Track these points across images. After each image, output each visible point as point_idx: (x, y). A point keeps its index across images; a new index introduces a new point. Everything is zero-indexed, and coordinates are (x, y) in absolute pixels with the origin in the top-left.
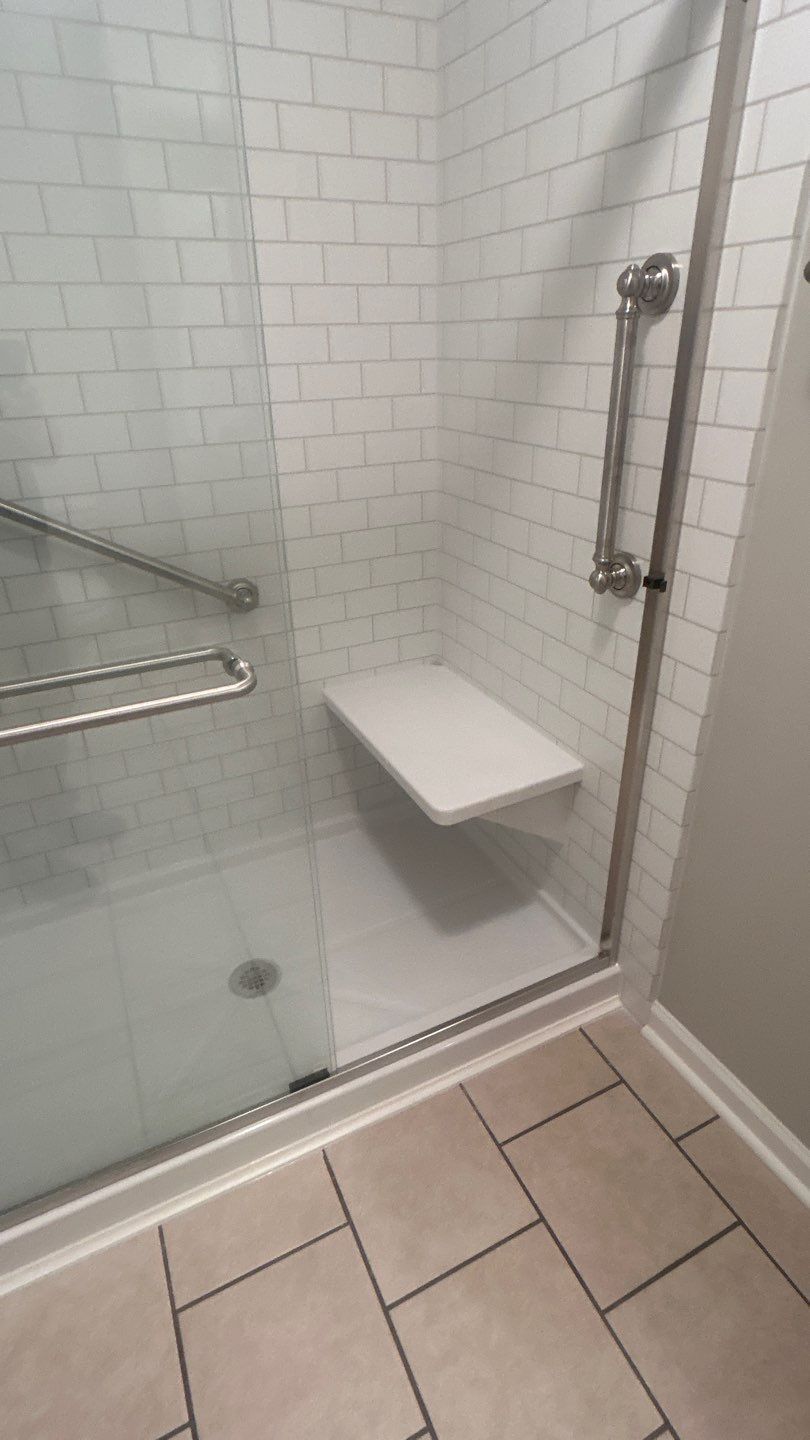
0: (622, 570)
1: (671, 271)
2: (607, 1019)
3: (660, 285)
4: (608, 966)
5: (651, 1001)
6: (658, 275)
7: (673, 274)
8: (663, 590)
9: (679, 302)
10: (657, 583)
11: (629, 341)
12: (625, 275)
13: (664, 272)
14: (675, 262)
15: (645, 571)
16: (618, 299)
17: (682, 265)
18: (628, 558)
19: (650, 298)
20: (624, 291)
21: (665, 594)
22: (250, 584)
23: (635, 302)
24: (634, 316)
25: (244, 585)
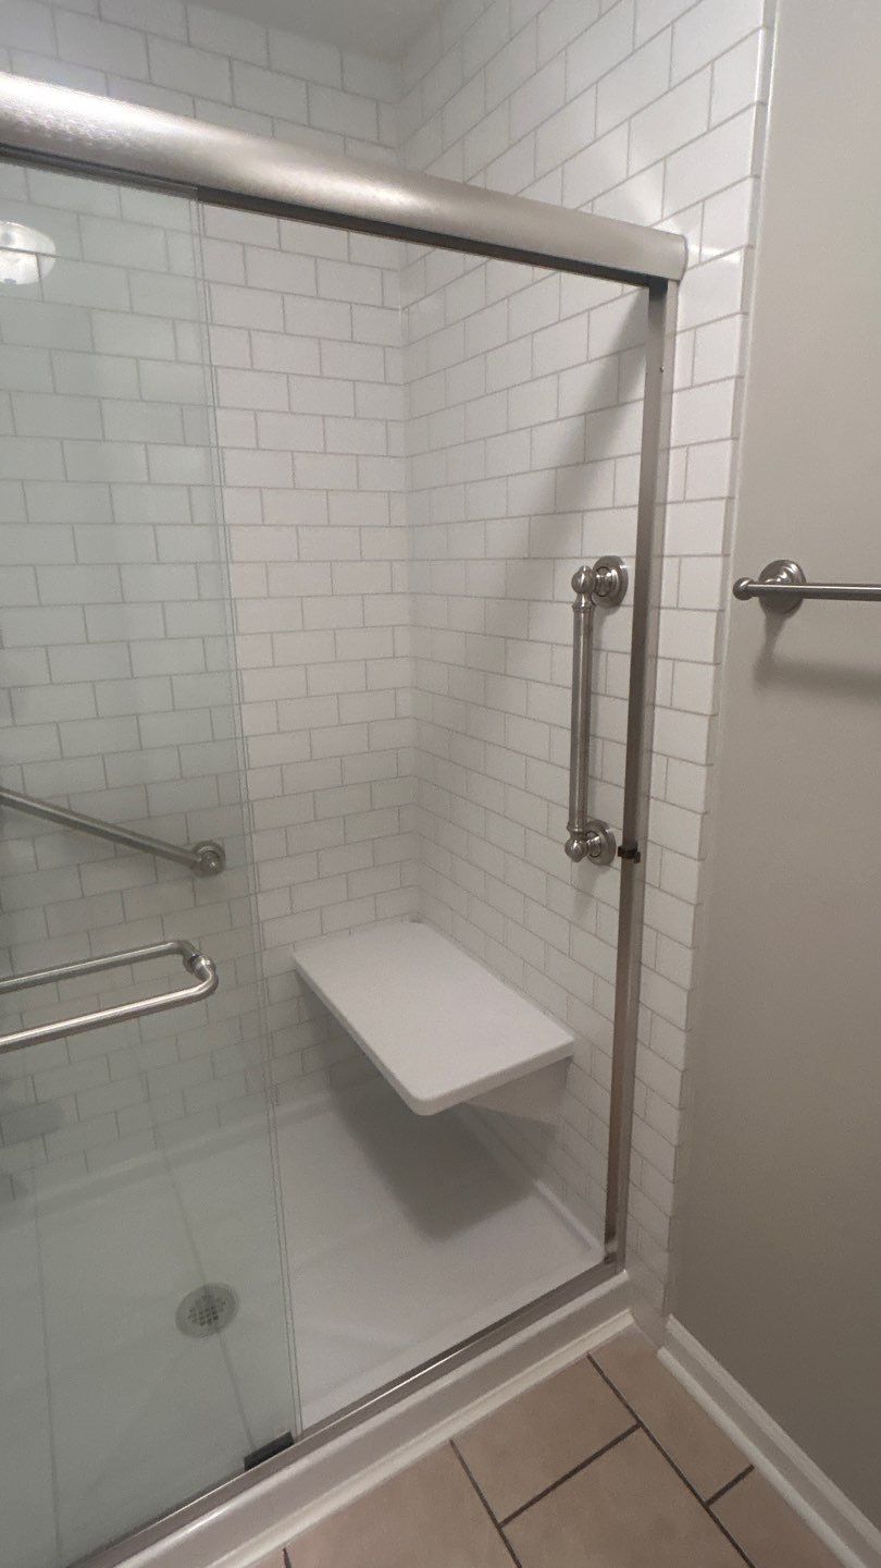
0: (596, 839)
1: (619, 570)
2: (618, 1340)
3: (611, 583)
4: (616, 1273)
5: (664, 1315)
6: (609, 575)
7: (622, 575)
8: (638, 861)
9: (629, 598)
10: (631, 853)
11: (586, 631)
12: (578, 575)
13: (614, 573)
14: (622, 563)
15: (619, 843)
16: (574, 596)
17: (629, 566)
18: (602, 827)
19: (603, 594)
20: (580, 590)
21: (640, 864)
22: (218, 847)
23: (589, 598)
24: (589, 610)
25: (210, 848)
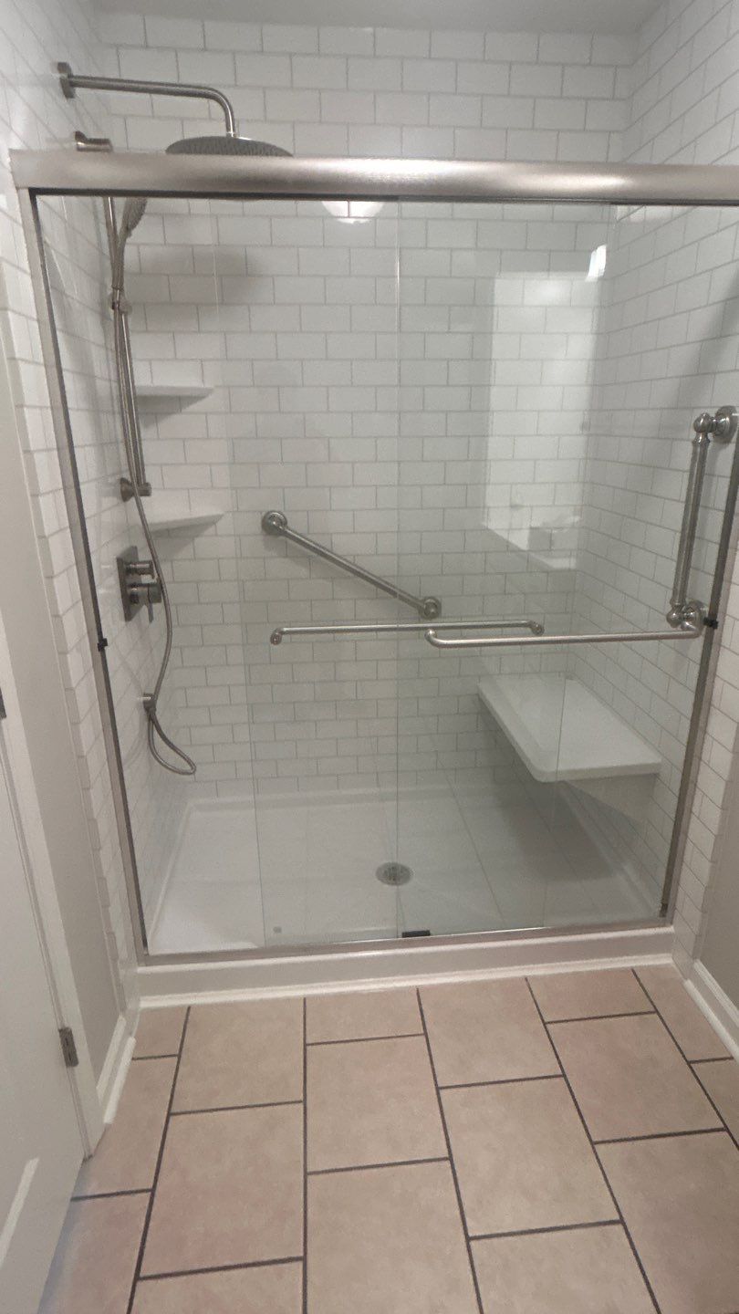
0: (691, 612)
1: (731, 418)
2: (657, 968)
3: (724, 426)
4: (666, 925)
5: (695, 959)
6: (723, 420)
7: (733, 420)
8: (717, 628)
10: (711, 623)
11: (701, 460)
12: (699, 420)
13: (728, 418)
14: (735, 412)
15: (706, 615)
16: (693, 434)
18: (695, 605)
19: (716, 433)
20: (699, 430)
21: (718, 631)
22: (437, 601)
23: (706, 436)
24: (705, 444)
25: (433, 601)
